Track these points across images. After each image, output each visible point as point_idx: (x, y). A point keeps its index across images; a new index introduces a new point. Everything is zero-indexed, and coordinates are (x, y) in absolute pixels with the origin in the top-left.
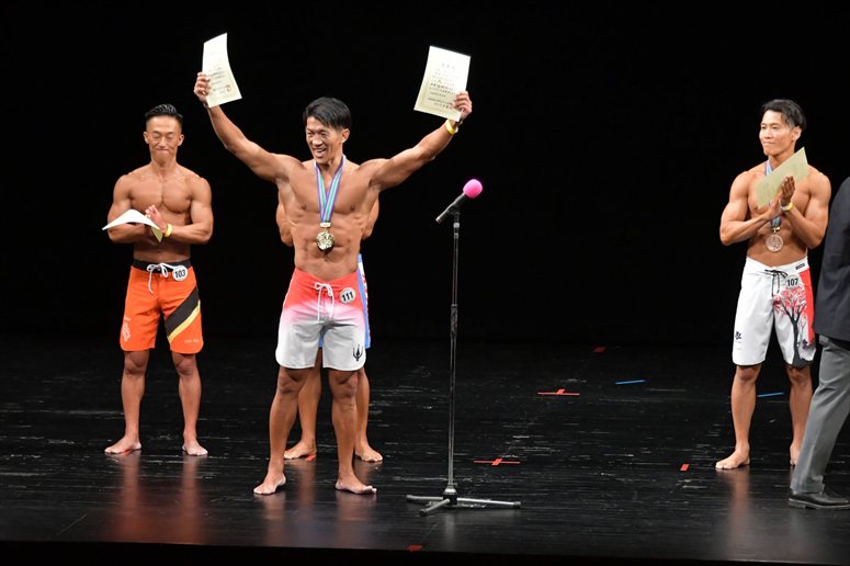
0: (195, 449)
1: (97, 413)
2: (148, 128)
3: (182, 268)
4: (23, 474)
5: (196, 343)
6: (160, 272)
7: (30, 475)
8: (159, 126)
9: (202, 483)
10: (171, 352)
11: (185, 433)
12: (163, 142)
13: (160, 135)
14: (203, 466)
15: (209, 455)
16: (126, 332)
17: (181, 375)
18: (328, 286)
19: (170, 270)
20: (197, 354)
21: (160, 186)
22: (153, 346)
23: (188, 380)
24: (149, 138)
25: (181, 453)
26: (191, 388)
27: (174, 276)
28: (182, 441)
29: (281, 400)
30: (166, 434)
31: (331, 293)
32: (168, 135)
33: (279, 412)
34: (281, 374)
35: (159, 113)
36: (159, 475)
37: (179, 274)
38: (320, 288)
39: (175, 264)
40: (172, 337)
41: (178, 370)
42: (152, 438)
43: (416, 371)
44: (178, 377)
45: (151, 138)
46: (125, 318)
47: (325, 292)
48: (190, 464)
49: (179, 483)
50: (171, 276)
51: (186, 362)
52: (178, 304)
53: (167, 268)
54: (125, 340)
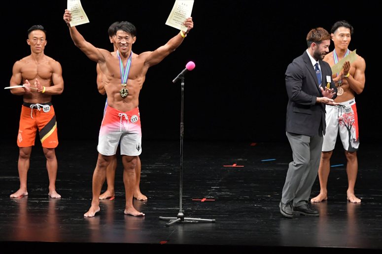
0: (54, 195)
1: (6, 177)
2: (30, 37)
3: (47, 106)
5: (55, 143)
6: (37, 108)
9: (58, 212)
10: (42, 147)
11: (50, 187)
12: (39, 42)
14: (59, 203)
15: (61, 197)
16: (20, 138)
17: (48, 159)
18: (125, 115)
19: (42, 107)
20: (55, 148)
21: (36, 66)
23: (51, 161)
24: (31, 41)
25: (48, 197)
26: (52, 165)
27: (44, 110)
28: (48, 191)
29: (99, 171)
30: (40, 188)
31: (126, 118)
32: (40, 39)
33: (97, 176)
34: (99, 158)
35: (36, 29)
36: (37, 208)
37: (46, 109)
38: (121, 116)
39: (44, 104)
40: (43, 140)
41: (46, 156)
42: (33, 190)
43: (163, 156)
44: (46, 160)
46: (20, 131)
47: (123, 117)
48: (52, 203)
49: (47, 212)
50: (42, 110)
51: (50, 152)
52: (46, 124)
53: (40, 106)
54: (20, 142)
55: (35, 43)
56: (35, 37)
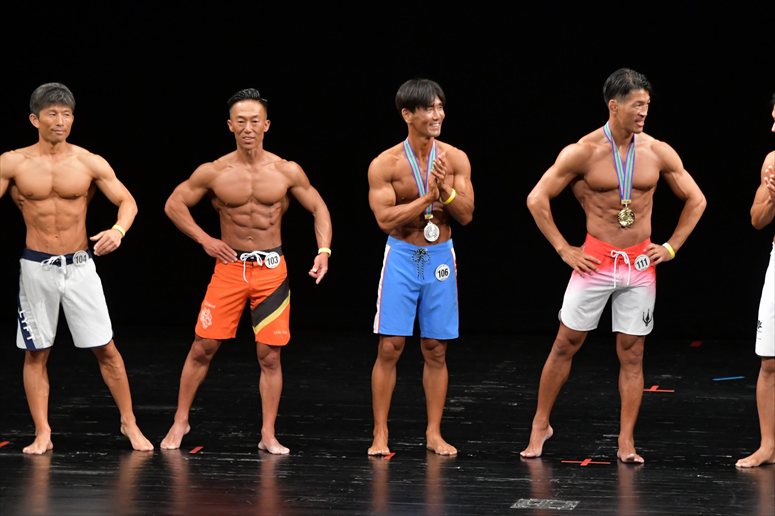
2: (232, 115)
3: (275, 255)
4: (89, 472)
6: (255, 259)
7: (95, 473)
8: (242, 111)
10: (256, 343)
12: (249, 126)
13: (244, 120)
17: (263, 368)
18: (624, 254)
20: (282, 347)
22: (234, 337)
23: (272, 374)
24: (234, 125)
27: (267, 263)
29: (555, 361)
30: (238, 431)
31: (627, 261)
32: (253, 119)
34: (560, 336)
35: (242, 98)
36: (231, 473)
37: (271, 261)
38: (616, 256)
39: (268, 251)
40: (257, 329)
41: (261, 362)
42: (224, 435)
43: (500, 366)
45: (236, 124)
46: (206, 303)
47: (621, 259)
50: (264, 264)
52: (268, 293)
53: (261, 256)
54: (205, 326)
55: (240, 129)
56: (241, 117)
